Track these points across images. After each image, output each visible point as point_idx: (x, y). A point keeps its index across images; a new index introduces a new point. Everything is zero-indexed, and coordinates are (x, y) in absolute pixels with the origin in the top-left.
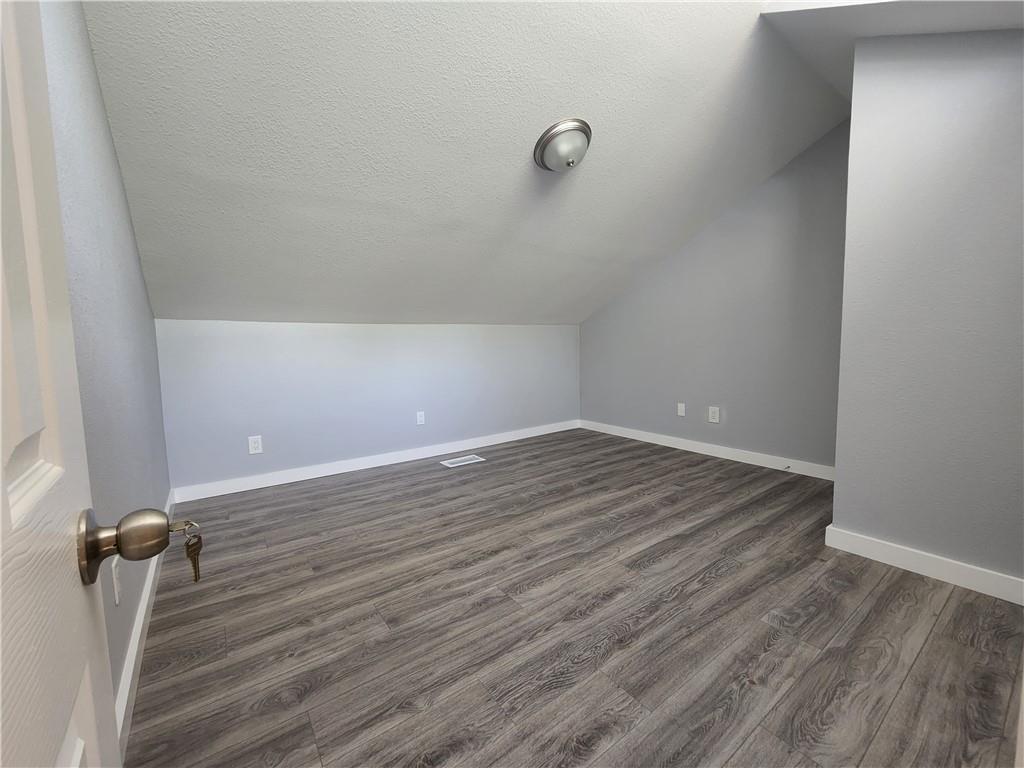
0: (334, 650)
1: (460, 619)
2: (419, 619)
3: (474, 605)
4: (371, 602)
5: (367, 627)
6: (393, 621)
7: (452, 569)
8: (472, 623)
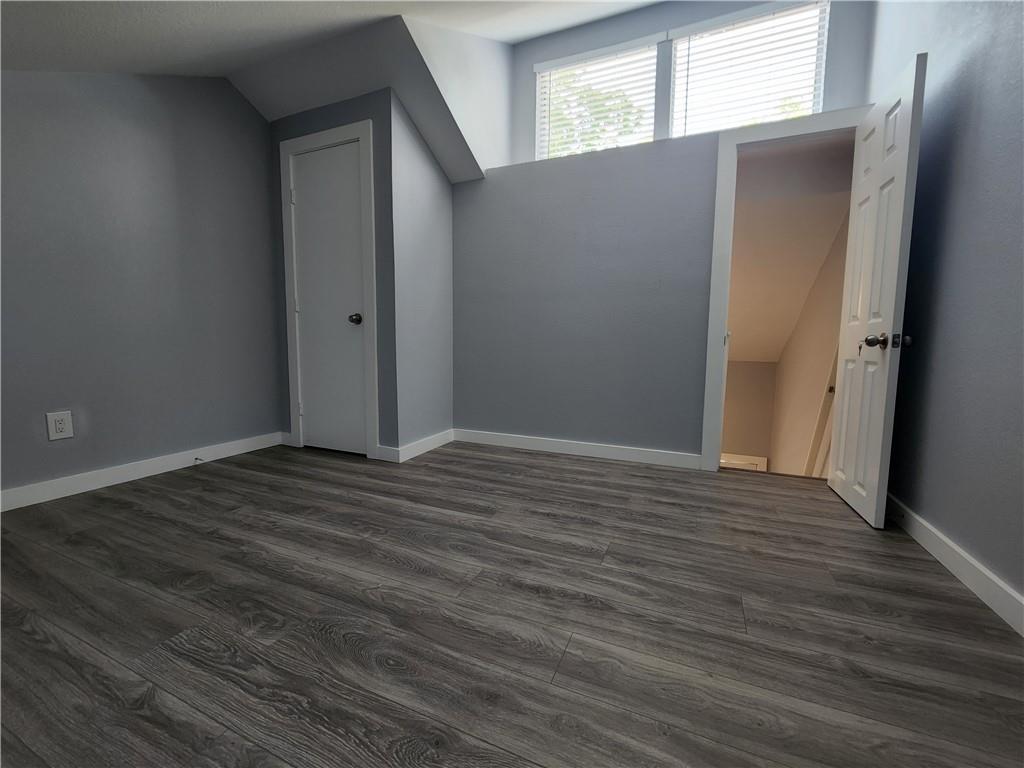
0: (812, 614)
1: (669, 566)
2: (705, 587)
3: (643, 566)
4: (749, 637)
5: (766, 613)
6: (735, 602)
7: (611, 608)
8: (660, 558)
